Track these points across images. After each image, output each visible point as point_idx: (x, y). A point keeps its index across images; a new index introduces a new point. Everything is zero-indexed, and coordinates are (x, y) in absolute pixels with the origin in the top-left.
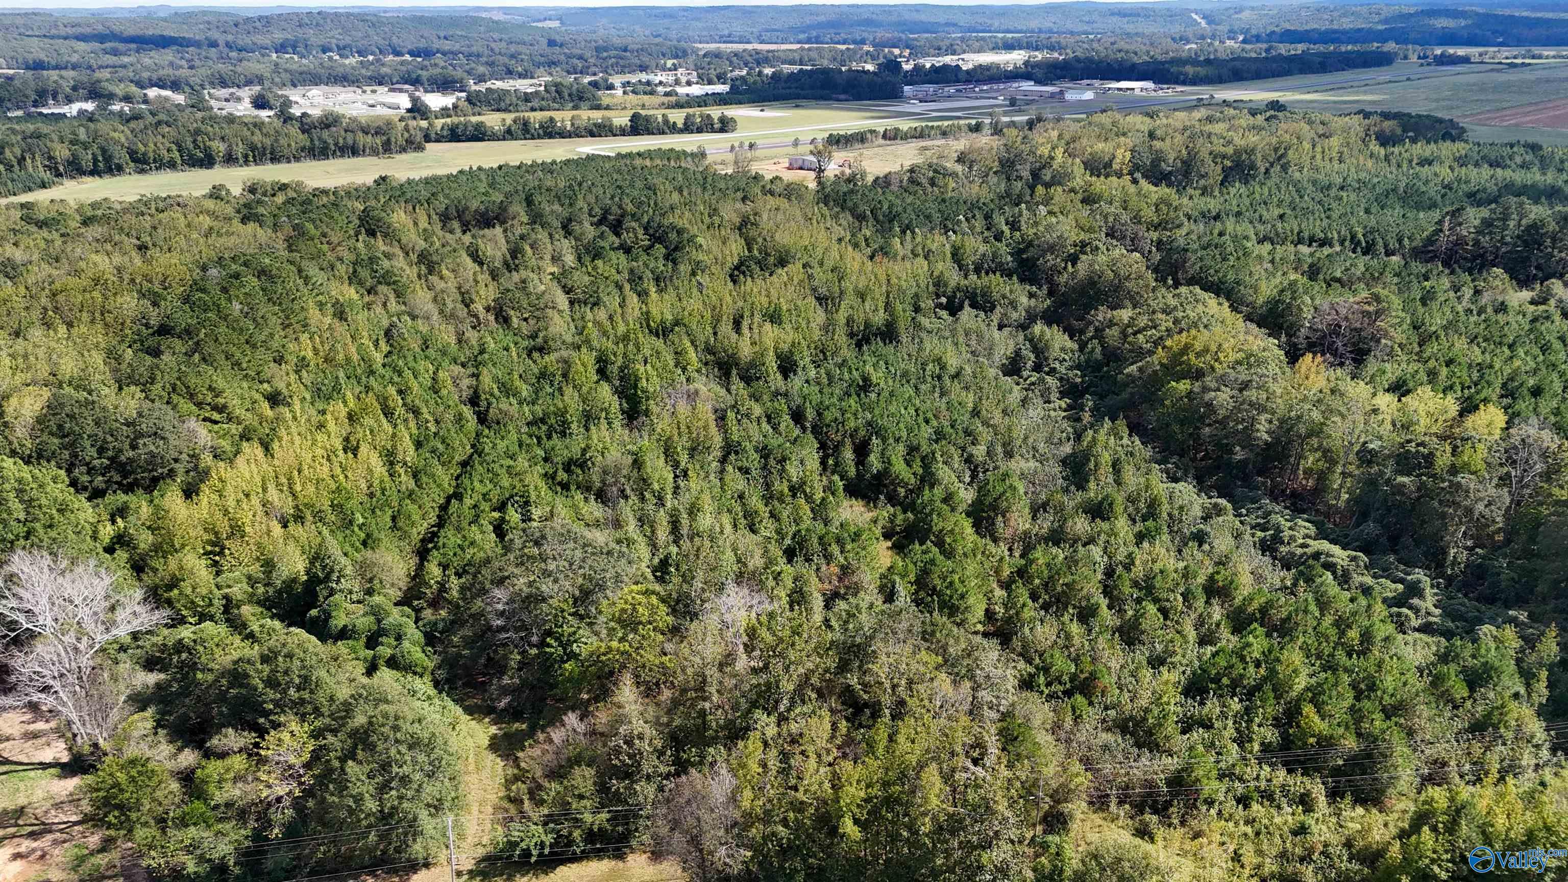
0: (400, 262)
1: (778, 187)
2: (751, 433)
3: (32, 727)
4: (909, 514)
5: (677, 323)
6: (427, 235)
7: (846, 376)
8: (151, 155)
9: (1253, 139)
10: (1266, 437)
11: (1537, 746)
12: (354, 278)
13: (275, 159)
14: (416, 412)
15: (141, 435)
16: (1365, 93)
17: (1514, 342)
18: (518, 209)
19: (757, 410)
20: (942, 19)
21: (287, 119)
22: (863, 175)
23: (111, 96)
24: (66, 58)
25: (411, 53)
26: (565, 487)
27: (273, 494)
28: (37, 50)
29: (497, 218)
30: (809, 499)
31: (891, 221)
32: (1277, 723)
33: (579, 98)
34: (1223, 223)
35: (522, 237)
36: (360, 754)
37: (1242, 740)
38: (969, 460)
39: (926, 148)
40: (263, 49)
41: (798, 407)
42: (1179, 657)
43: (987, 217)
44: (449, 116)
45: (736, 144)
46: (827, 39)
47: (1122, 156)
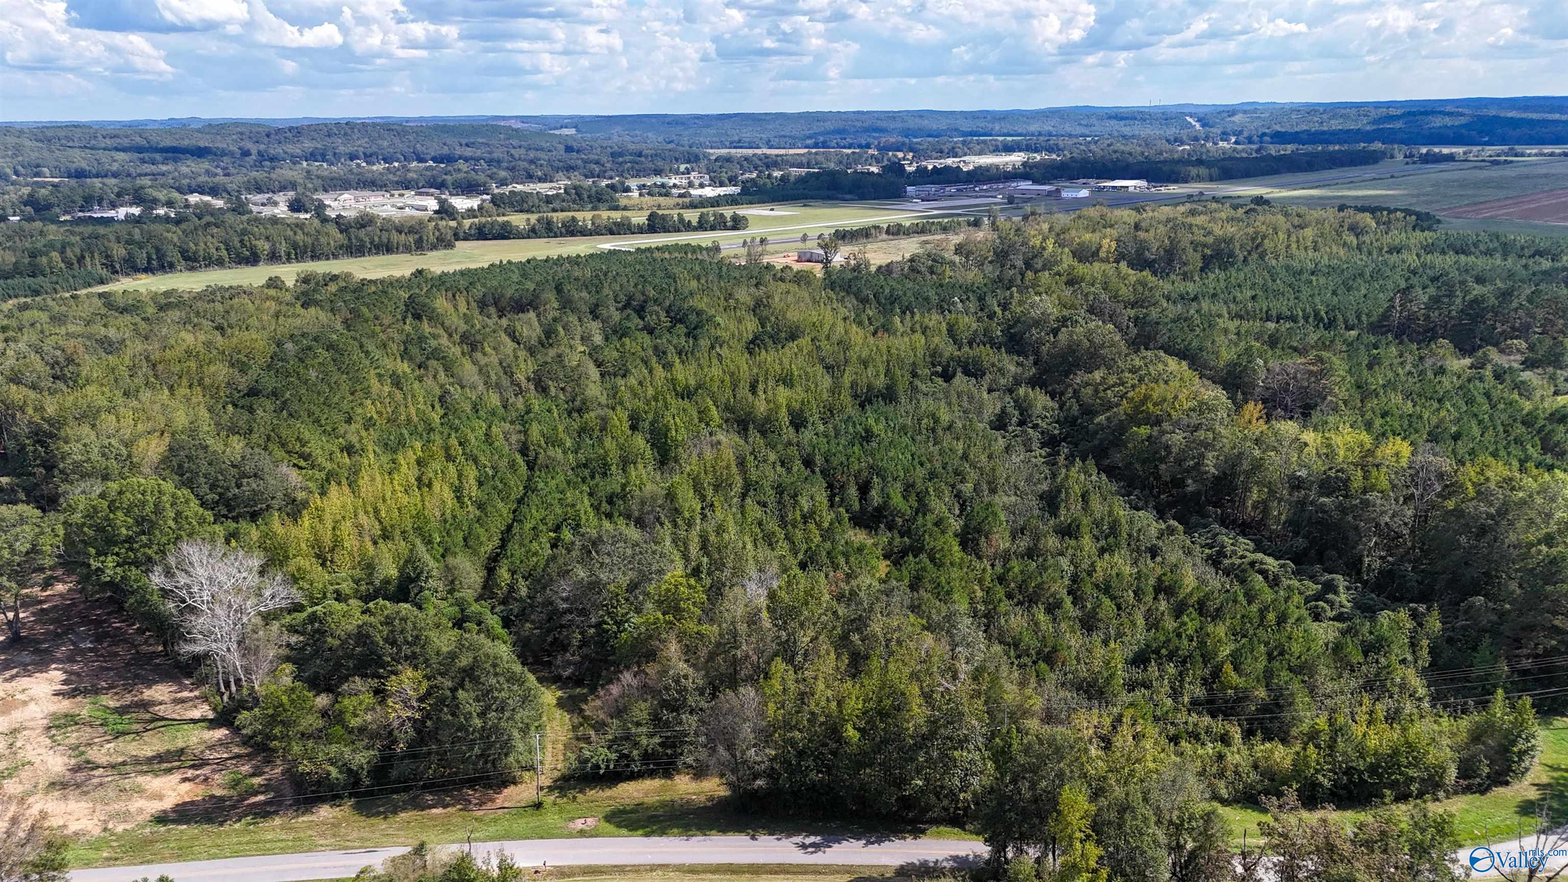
0: (444, 341)
1: (789, 275)
2: (767, 473)
3: (179, 695)
4: (906, 539)
5: (699, 387)
6: (467, 319)
7: (851, 430)
8: (201, 253)
9: (1231, 229)
10: (1213, 470)
11: (1420, 699)
12: (405, 355)
13: (315, 257)
14: (476, 461)
15: (244, 475)
16: (1350, 189)
17: (1443, 397)
18: (550, 296)
19: (772, 457)
20: (943, 125)
21: (325, 220)
22: (867, 265)
23: (155, 202)
24: (107, 167)
25: (434, 159)
26: (609, 516)
27: (363, 519)
28: (79, 159)
29: (530, 304)
30: (819, 525)
31: (892, 303)
32: (1205, 682)
33: (598, 199)
34: (1199, 303)
35: (555, 320)
36: (468, 685)
37: (1175, 694)
38: (958, 496)
39: (926, 242)
40: (295, 160)
41: (808, 455)
42: (1129, 638)
43: (981, 299)
44: (475, 217)
45: (748, 240)
46: (834, 144)
47: (1108, 244)
